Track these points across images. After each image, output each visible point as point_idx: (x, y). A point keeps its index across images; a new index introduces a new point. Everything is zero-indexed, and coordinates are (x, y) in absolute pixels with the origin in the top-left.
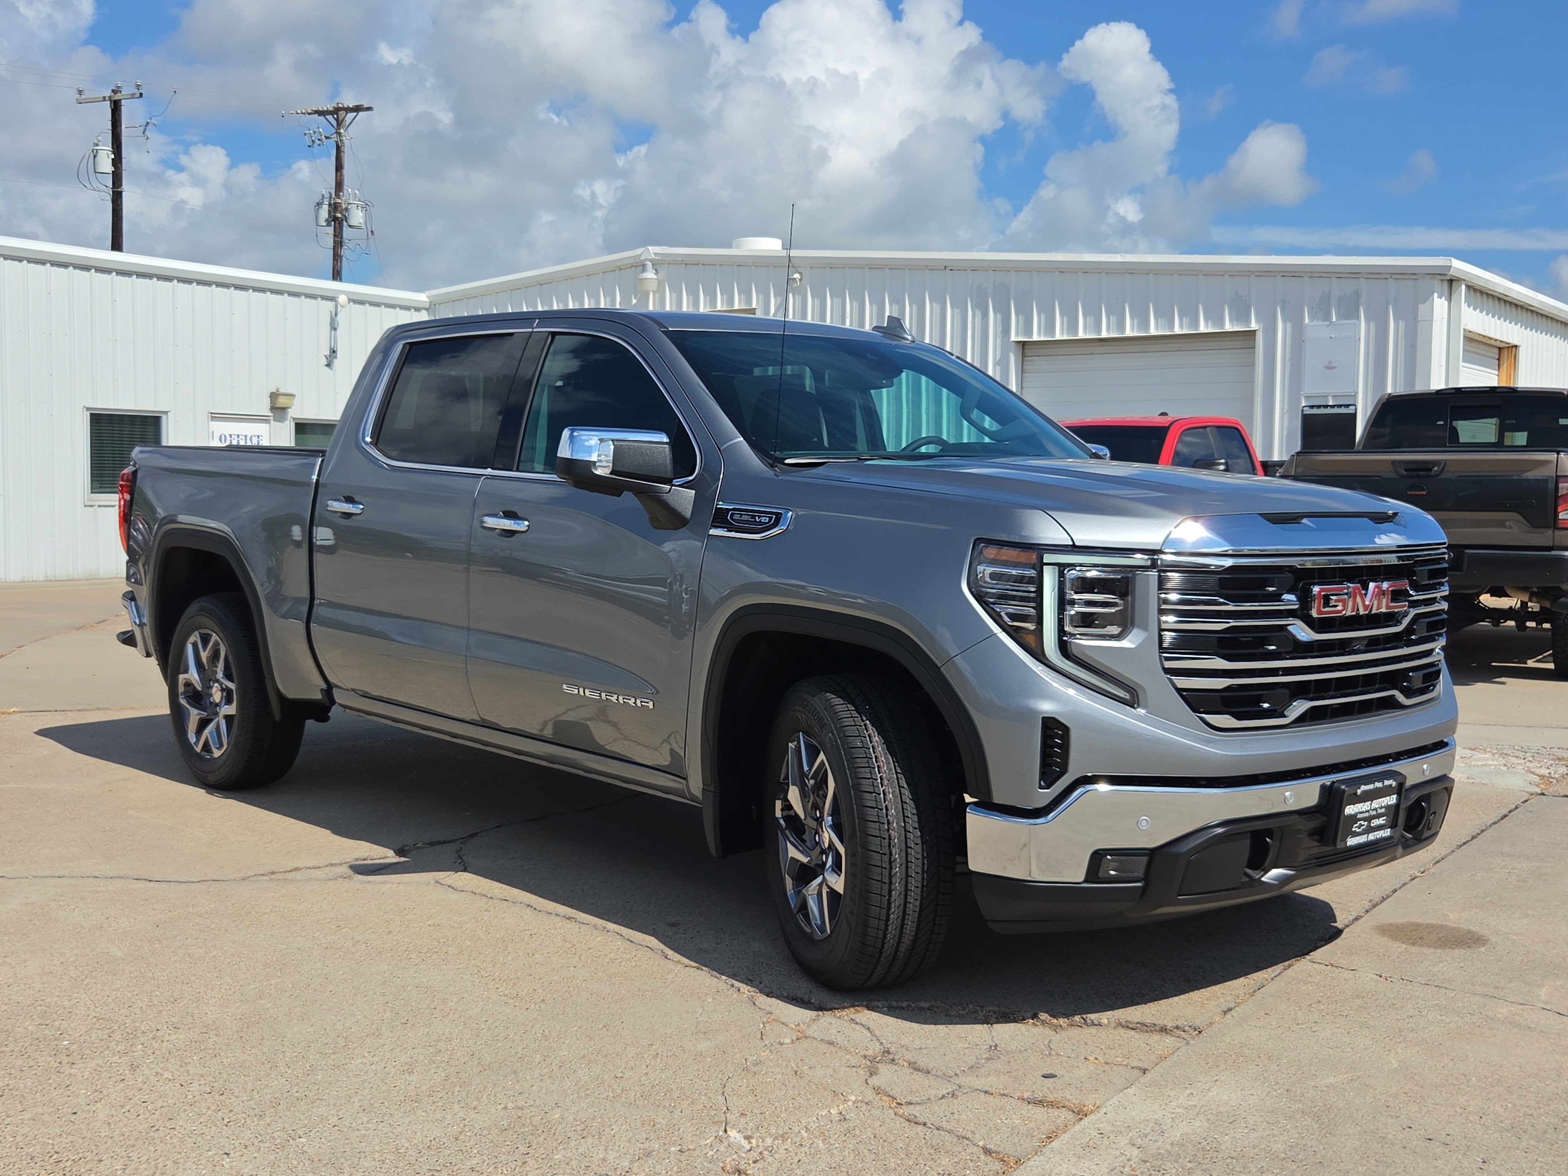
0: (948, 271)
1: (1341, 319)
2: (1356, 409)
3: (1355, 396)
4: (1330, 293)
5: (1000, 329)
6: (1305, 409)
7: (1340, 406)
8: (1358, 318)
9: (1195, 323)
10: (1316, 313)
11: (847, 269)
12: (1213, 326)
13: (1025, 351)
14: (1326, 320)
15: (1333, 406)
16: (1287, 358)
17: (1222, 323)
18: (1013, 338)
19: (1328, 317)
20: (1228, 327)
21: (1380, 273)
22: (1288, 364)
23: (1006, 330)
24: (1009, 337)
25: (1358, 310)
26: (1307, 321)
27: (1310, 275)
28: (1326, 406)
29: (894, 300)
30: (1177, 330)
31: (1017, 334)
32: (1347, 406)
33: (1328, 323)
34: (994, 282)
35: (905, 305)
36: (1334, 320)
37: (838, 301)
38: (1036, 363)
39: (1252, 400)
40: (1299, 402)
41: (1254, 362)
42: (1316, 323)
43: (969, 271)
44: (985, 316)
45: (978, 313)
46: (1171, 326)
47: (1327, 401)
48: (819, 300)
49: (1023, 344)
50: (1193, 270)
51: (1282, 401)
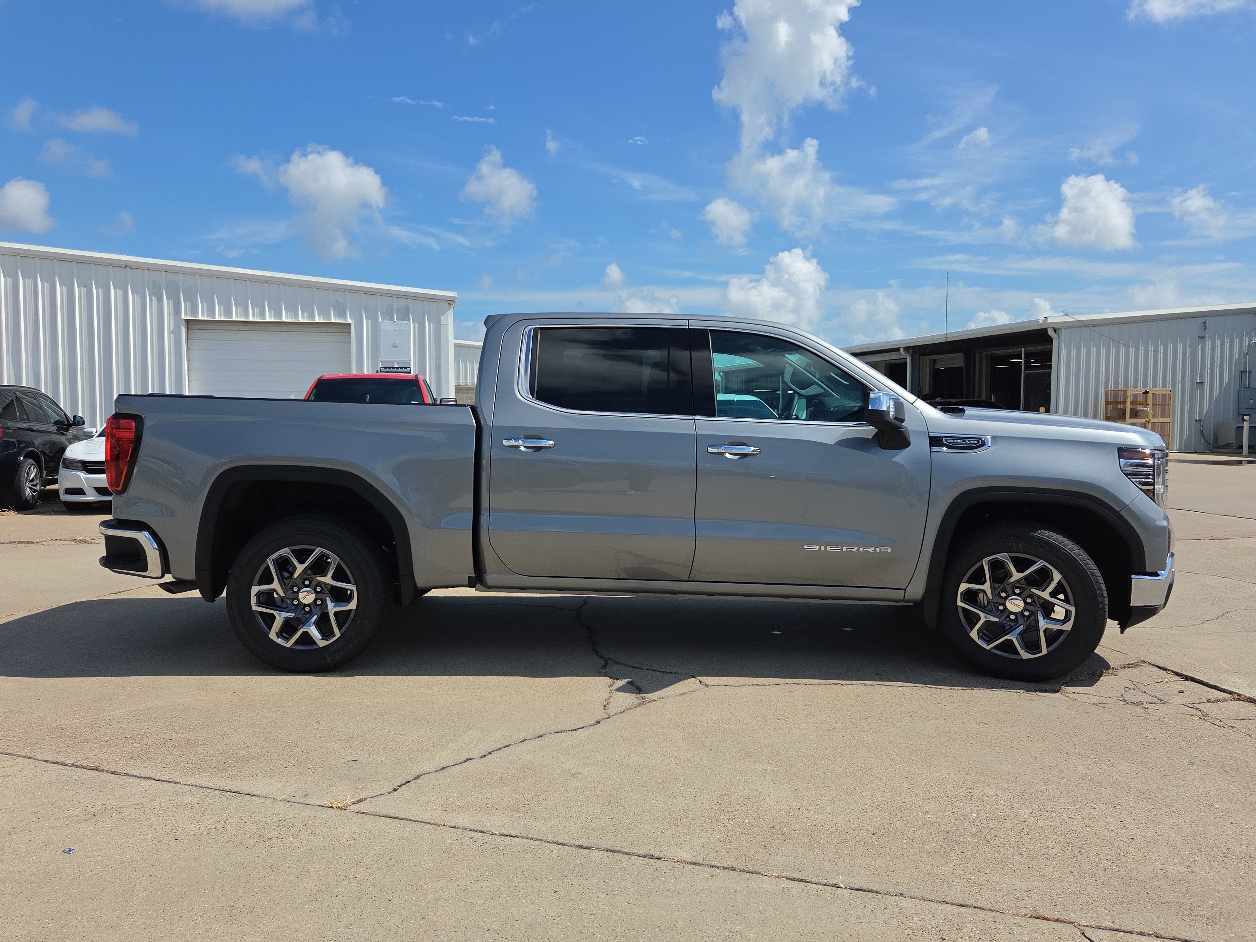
0: (128, 269)
1: (399, 320)
2: (410, 370)
3: (409, 363)
4: (392, 305)
5: (173, 311)
6: (382, 368)
7: (401, 368)
8: (409, 320)
9: (312, 316)
10: (385, 316)
11: (37, 259)
12: (323, 319)
13: (189, 326)
14: (390, 320)
15: (397, 368)
16: (370, 340)
17: (329, 317)
18: (183, 317)
19: (391, 319)
20: (333, 320)
21: (420, 297)
22: (370, 343)
23: (177, 311)
24: (180, 316)
25: (409, 316)
26: (380, 320)
27: (380, 294)
28: (394, 368)
29: (82, 284)
30: (301, 320)
31: (186, 314)
32: (405, 368)
33: (393, 322)
34: (166, 280)
35: (92, 288)
36: (396, 320)
37: (29, 282)
38: (197, 334)
39: (350, 363)
40: (378, 365)
41: (350, 341)
42: (385, 321)
43: (146, 270)
44: (160, 301)
45: (155, 300)
46: (297, 316)
47: (394, 365)
48: (11, 279)
49: (188, 321)
50: (309, 285)
51: (368, 364)
